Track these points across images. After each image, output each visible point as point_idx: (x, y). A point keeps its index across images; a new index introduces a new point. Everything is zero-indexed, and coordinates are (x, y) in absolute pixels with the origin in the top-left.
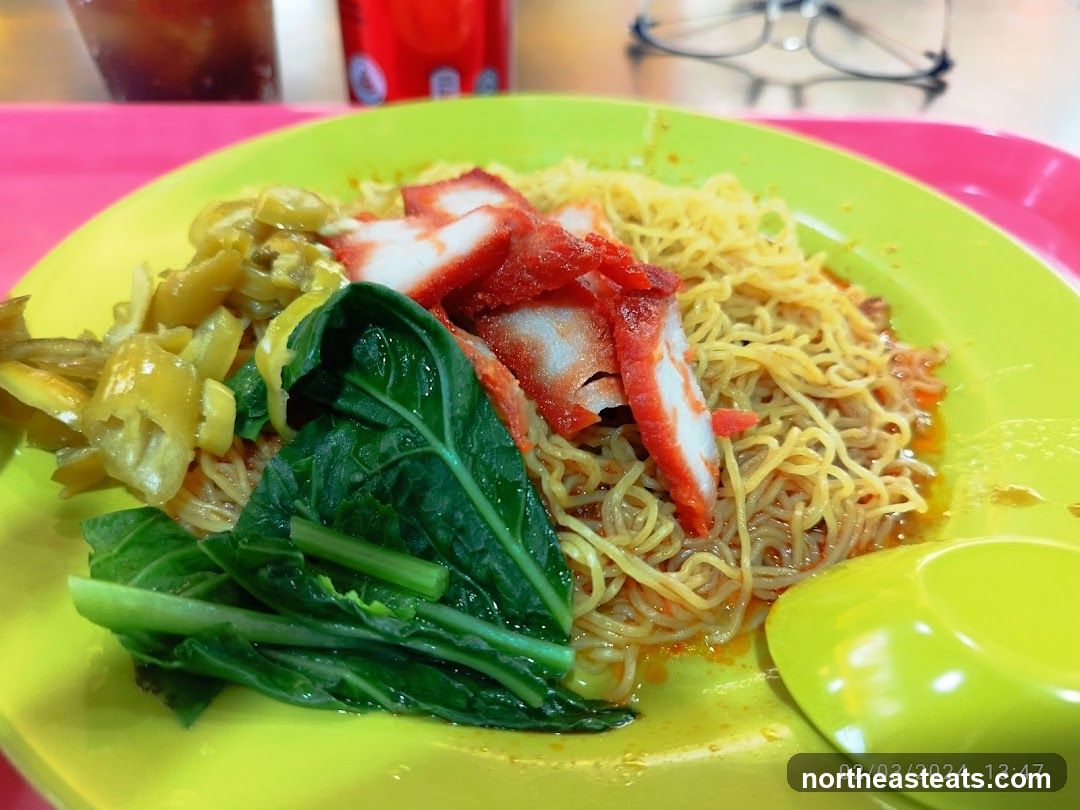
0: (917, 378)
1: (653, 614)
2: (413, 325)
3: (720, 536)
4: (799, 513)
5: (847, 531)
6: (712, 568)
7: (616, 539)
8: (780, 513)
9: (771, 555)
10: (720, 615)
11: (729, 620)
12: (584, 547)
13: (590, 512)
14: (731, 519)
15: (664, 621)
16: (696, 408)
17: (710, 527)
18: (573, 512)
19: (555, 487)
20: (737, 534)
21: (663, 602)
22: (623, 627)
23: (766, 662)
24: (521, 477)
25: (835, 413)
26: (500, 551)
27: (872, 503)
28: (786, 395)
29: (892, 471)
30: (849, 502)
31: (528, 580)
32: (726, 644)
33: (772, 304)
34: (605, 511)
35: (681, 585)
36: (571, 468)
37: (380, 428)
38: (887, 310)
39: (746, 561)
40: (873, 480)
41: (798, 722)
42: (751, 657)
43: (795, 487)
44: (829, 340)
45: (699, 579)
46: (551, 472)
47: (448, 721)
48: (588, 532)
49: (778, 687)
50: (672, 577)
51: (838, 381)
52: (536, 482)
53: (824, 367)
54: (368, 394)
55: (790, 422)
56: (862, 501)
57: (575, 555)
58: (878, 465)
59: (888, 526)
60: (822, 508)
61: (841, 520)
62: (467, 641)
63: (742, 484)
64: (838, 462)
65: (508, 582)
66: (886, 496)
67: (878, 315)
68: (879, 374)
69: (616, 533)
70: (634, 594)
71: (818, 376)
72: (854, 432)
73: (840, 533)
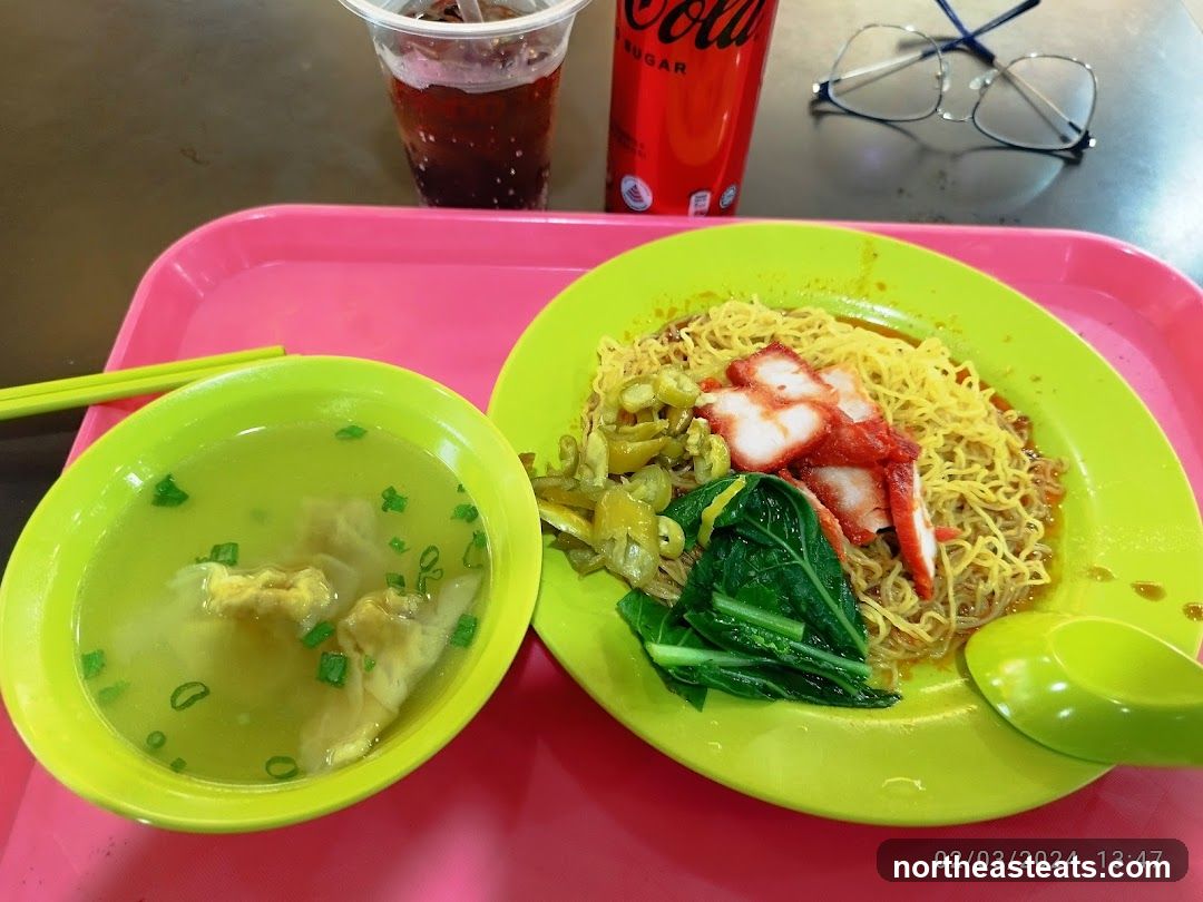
0: (1048, 484)
1: (905, 644)
2: (788, 496)
3: (937, 599)
4: (981, 587)
5: (1006, 593)
6: (934, 619)
7: (891, 608)
8: (969, 585)
9: (963, 609)
10: (938, 644)
11: (942, 646)
12: (874, 612)
13: (874, 591)
14: (943, 588)
15: (911, 648)
16: (927, 526)
17: (932, 593)
18: (866, 593)
19: (859, 580)
20: (947, 596)
21: (911, 639)
22: (890, 652)
23: (964, 670)
24: (840, 575)
25: (1000, 520)
26: (832, 616)
27: (1020, 577)
28: (971, 508)
29: (1030, 557)
30: (1008, 580)
31: (846, 630)
32: (941, 659)
33: (964, 442)
34: (883, 591)
35: (921, 630)
36: (867, 569)
37: (767, 548)
38: (1030, 427)
39: (953, 615)
40: (1020, 564)
41: (982, 703)
42: (953, 667)
43: (979, 572)
44: (998, 470)
45: (929, 627)
46: (856, 571)
47: (822, 704)
48: (877, 605)
49: (972, 684)
50: (916, 626)
51: (1003, 499)
52: (848, 576)
53: (995, 489)
54: (752, 524)
55: (977, 530)
56: (1014, 576)
57: (870, 617)
58: (1024, 554)
59: (1027, 591)
60: (993, 584)
61: (1002, 589)
62: (825, 665)
63: (952, 572)
64: (1004, 558)
65: (838, 632)
66: (1028, 575)
67: (1025, 431)
68: (1026, 487)
69: (890, 605)
70: (896, 634)
71: (991, 496)
72: (1012, 532)
73: (1002, 595)
